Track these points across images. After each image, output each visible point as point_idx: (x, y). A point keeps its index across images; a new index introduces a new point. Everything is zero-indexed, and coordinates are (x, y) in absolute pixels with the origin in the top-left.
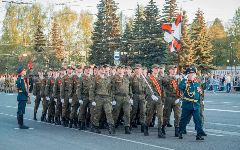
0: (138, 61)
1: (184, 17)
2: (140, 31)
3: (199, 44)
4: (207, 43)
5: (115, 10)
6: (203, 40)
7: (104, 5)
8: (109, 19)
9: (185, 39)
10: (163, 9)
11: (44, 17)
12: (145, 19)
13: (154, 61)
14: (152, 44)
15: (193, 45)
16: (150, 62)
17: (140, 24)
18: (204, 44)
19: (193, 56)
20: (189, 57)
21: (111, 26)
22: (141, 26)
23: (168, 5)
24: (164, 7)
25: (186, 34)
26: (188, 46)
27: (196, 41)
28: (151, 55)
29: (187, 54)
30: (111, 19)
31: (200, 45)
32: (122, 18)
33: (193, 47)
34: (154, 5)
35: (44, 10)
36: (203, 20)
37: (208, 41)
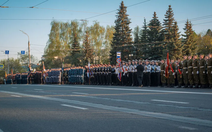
1: (176, 27)
2: (147, 39)
4: (195, 46)
5: (128, 24)
6: (191, 44)
7: (120, 20)
8: (124, 30)
9: (176, 43)
10: (163, 22)
11: (80, 31)
12: (150, 30)
14: (155, 48)
15: (183, 48)
17: (146, 34)
18: (192, 47)
21: (126, 36)
22: (148, 35)
23: (167, 19)
24: (164, 20)
25: (177, 39)
26: (179, 49)
27: (185, 45)
29: (178, 54)
30: (125, 31)
31: (189, 48)
32: (138, 31)
33: (183, 49)
34: (156, 19)
35: (80, 26)
36: (191, 28)
37: (196, 44)
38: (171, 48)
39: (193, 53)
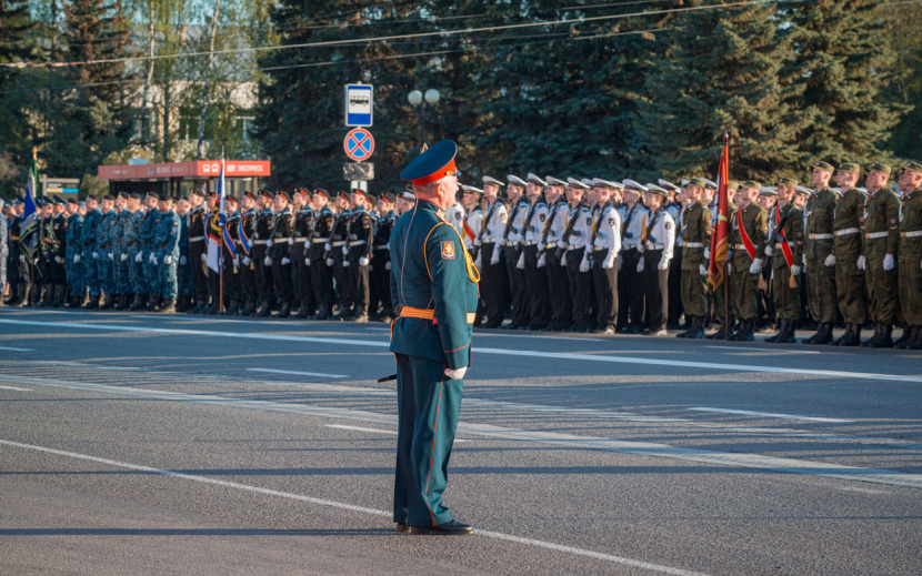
0: (511, 135)
3: (822, 45)
4: (869, 41)
6: (844, 23)
9: (743, 18)
13: (600, 133)
14: (588, 48)
15: (784, 52)
16: (576, 141)
18: (849, 44)
19: (786, 107)
20: (764, 117)
26: (759, 57)
27: (804, 29)
28: (584, 106)
29: (753, 98)
31: (825, 49)
33: (786, 62)
37: (876, 27)
38: (705, 49)
39: (856, 90)
